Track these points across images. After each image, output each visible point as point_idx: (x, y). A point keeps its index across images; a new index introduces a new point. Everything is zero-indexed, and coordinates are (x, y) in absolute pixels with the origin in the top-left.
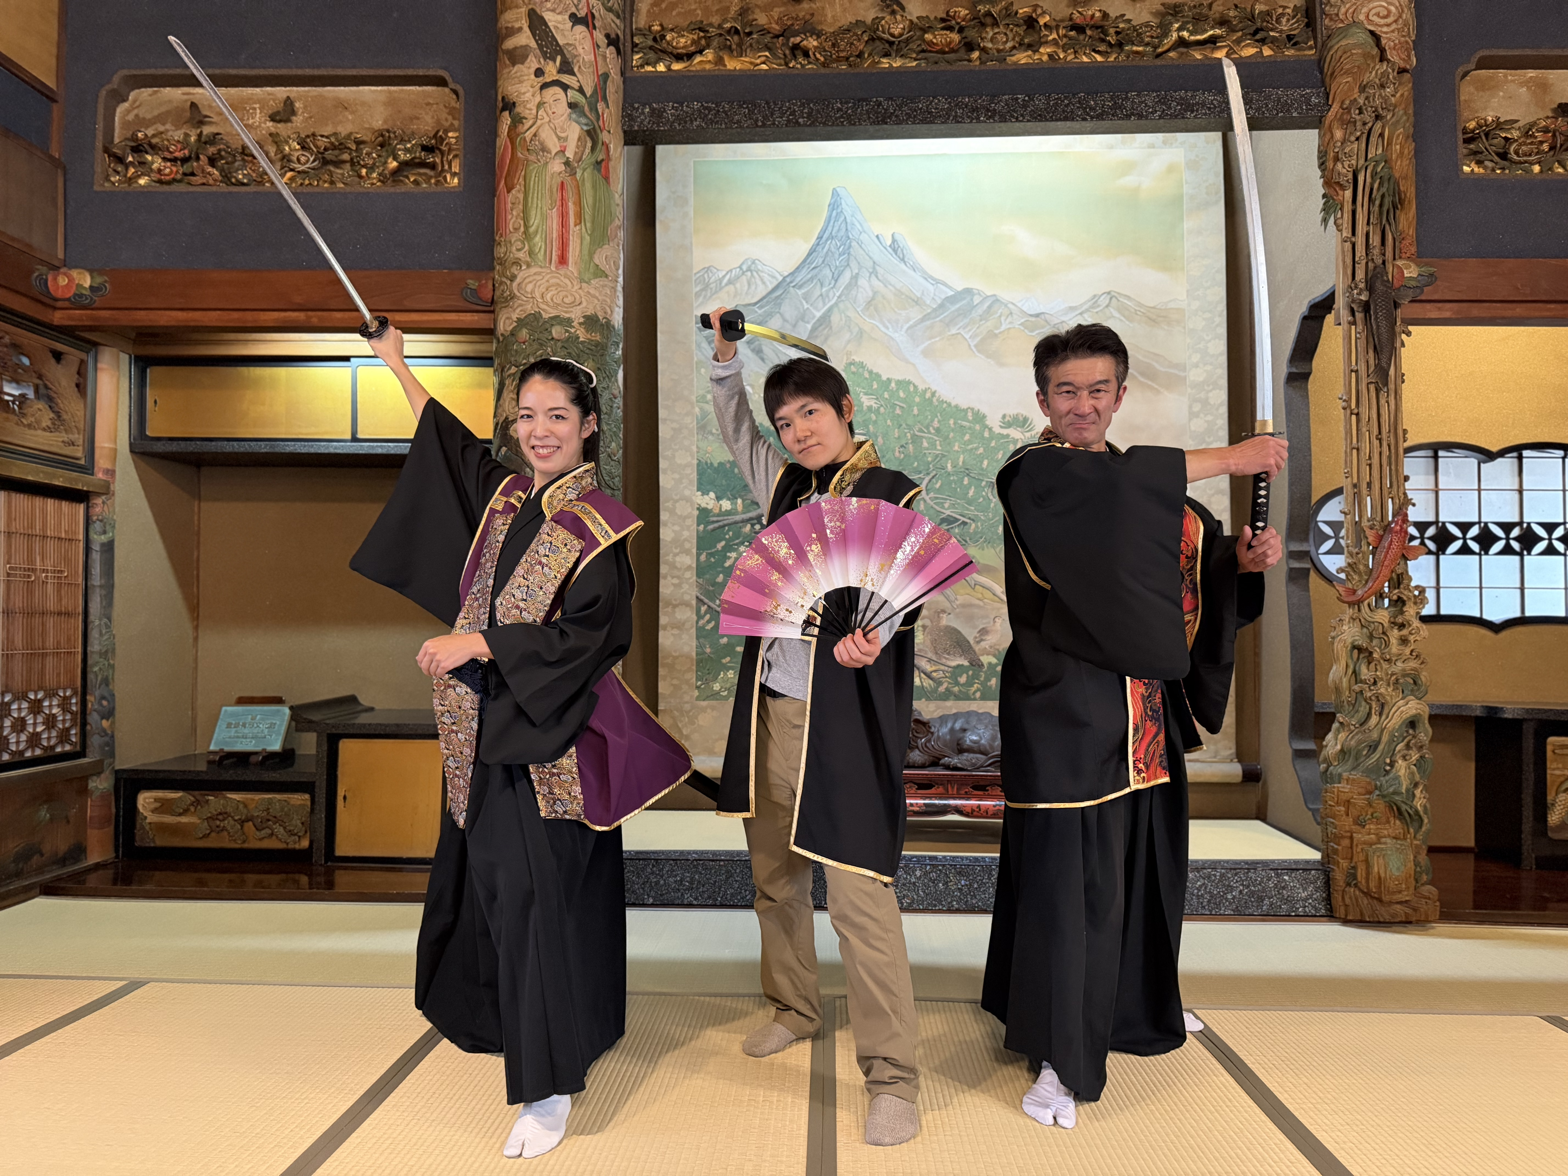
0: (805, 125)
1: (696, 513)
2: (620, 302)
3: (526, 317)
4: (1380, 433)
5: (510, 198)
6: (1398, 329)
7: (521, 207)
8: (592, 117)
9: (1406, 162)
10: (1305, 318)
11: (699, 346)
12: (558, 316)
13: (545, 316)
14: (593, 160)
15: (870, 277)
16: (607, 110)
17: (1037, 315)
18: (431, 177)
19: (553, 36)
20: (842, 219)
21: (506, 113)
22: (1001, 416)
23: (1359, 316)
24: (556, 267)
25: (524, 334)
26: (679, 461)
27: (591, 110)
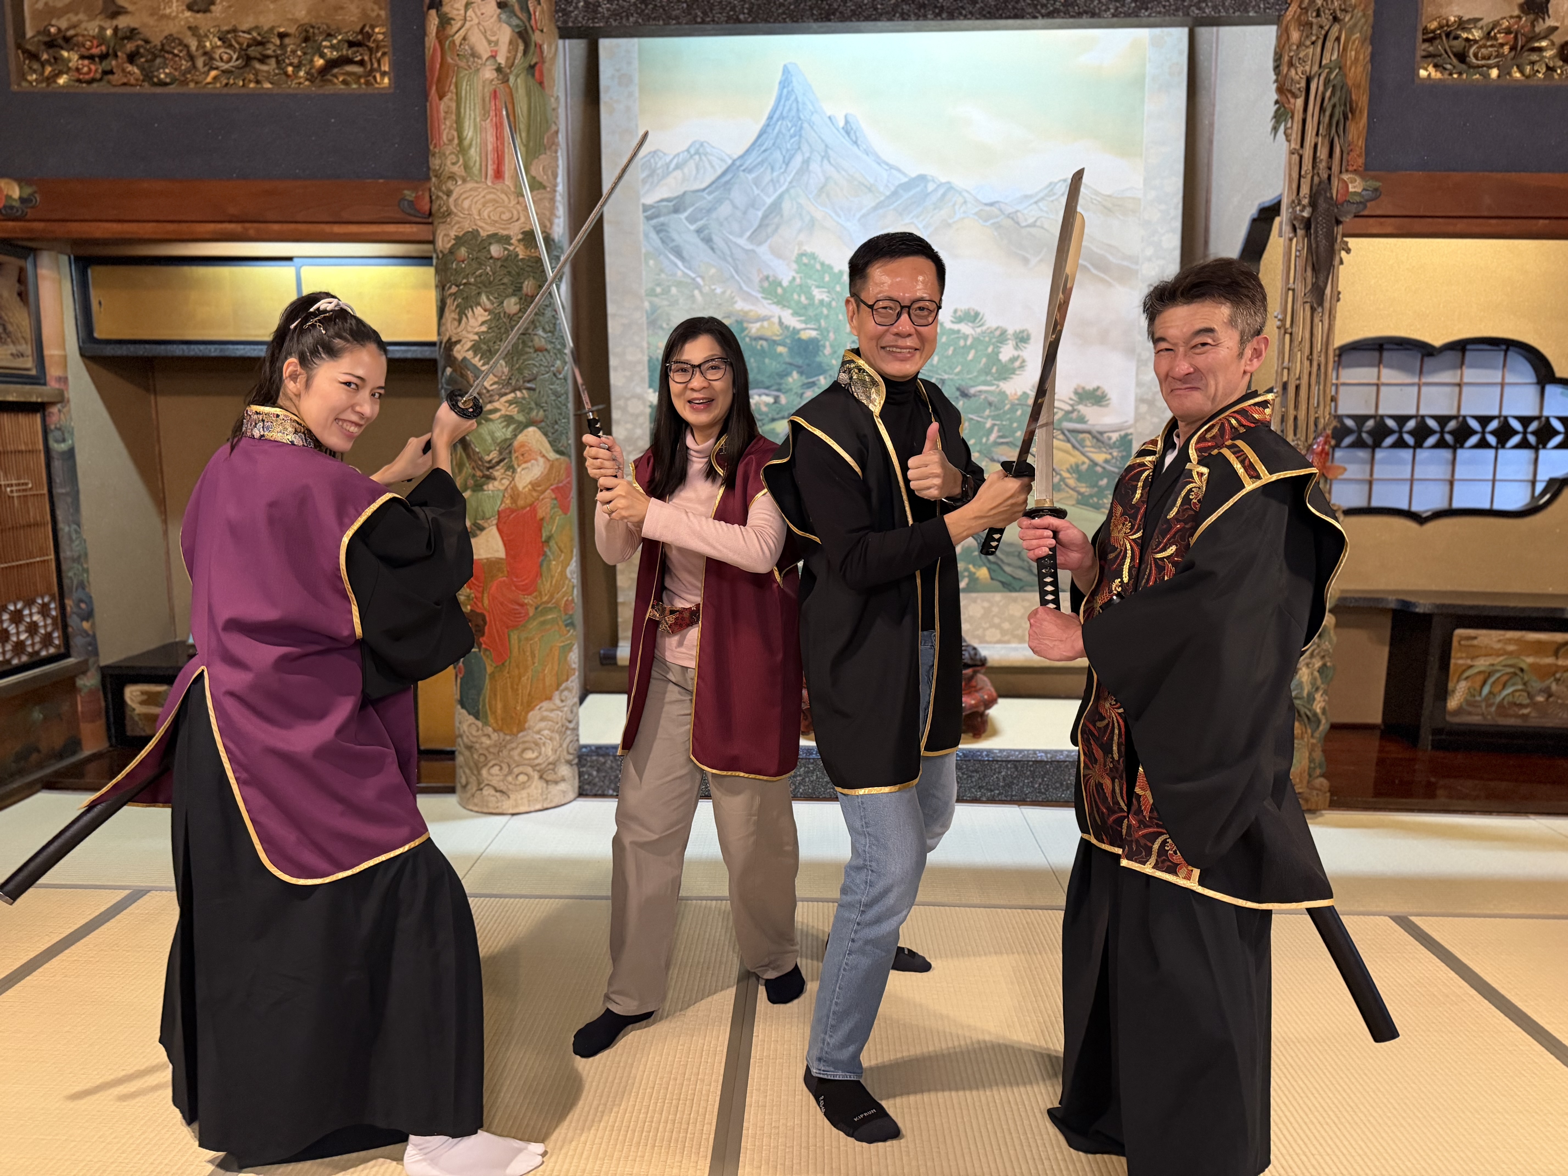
0: (746, 22)
3: (464, 235)
4: (1311, 353)
5: (442, 106)
6: (1337, 247)
7: (454, 117)
8: (523, 16)
9: (1360, 69)
10: (1254, 221)
11: (646, 236)
12: (496, 235)
13: (483, 234)
14: (526, 65)
15: (822, 161)
16: (539, 8)
17: (991, 206)
18: (360, 77)
20: (793, 98)
21: (433, 12)
22: (952, 311)
23: (1300, 232)
24: (493, 183)
25: (463, 252)
26: (629, 358)
27: (522, 9)
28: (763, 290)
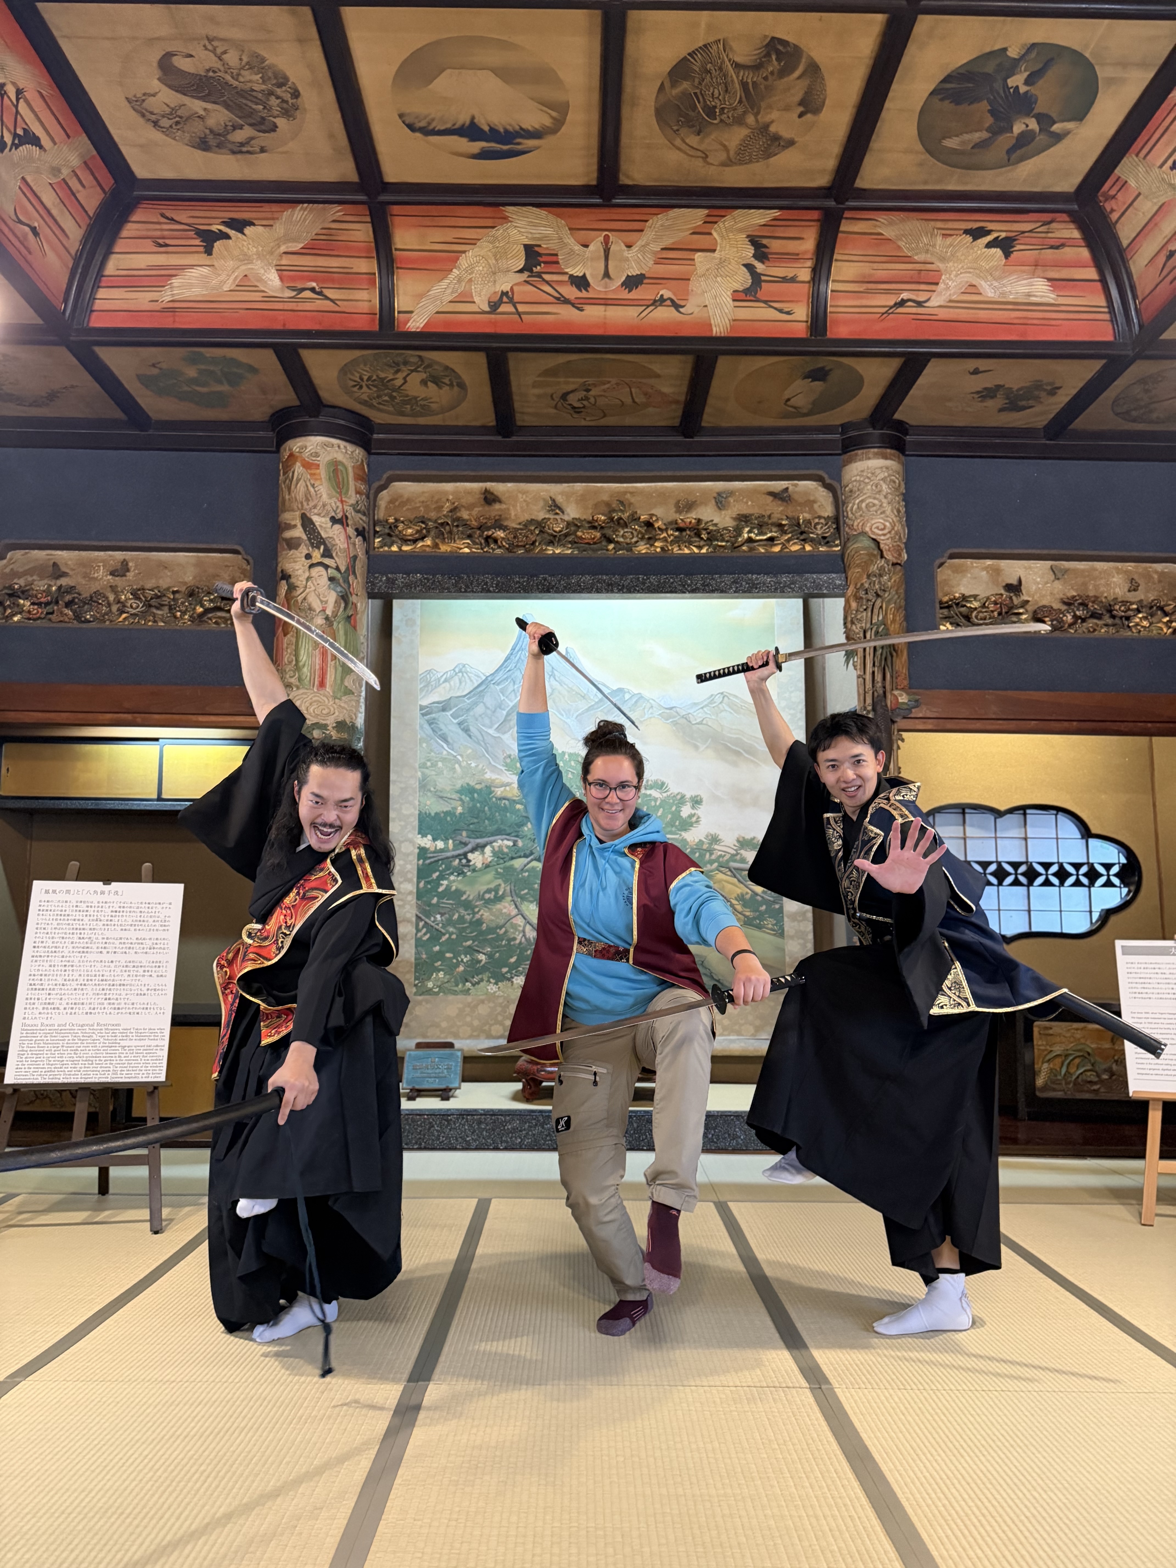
0: (493, 590)
1: (417, 851)
2: (363, 709)
5: (286, 640)
6: (894, 738)
7: (294, 648)
8: (345, 586)
9: (897, 626)
11: (421, 727)
12: (319, 723)
14: (345, 615)
16: (355, 580)
17: (671, 709)
19: (319, 533)
21: (284, 581)
24: (317, 690)
26: (405, 812)
27: (344, 581)
28: (506, 765)
